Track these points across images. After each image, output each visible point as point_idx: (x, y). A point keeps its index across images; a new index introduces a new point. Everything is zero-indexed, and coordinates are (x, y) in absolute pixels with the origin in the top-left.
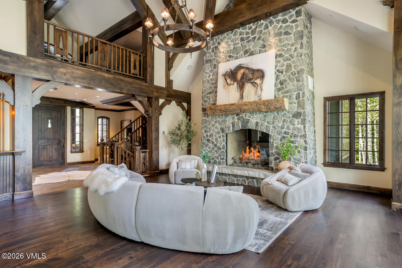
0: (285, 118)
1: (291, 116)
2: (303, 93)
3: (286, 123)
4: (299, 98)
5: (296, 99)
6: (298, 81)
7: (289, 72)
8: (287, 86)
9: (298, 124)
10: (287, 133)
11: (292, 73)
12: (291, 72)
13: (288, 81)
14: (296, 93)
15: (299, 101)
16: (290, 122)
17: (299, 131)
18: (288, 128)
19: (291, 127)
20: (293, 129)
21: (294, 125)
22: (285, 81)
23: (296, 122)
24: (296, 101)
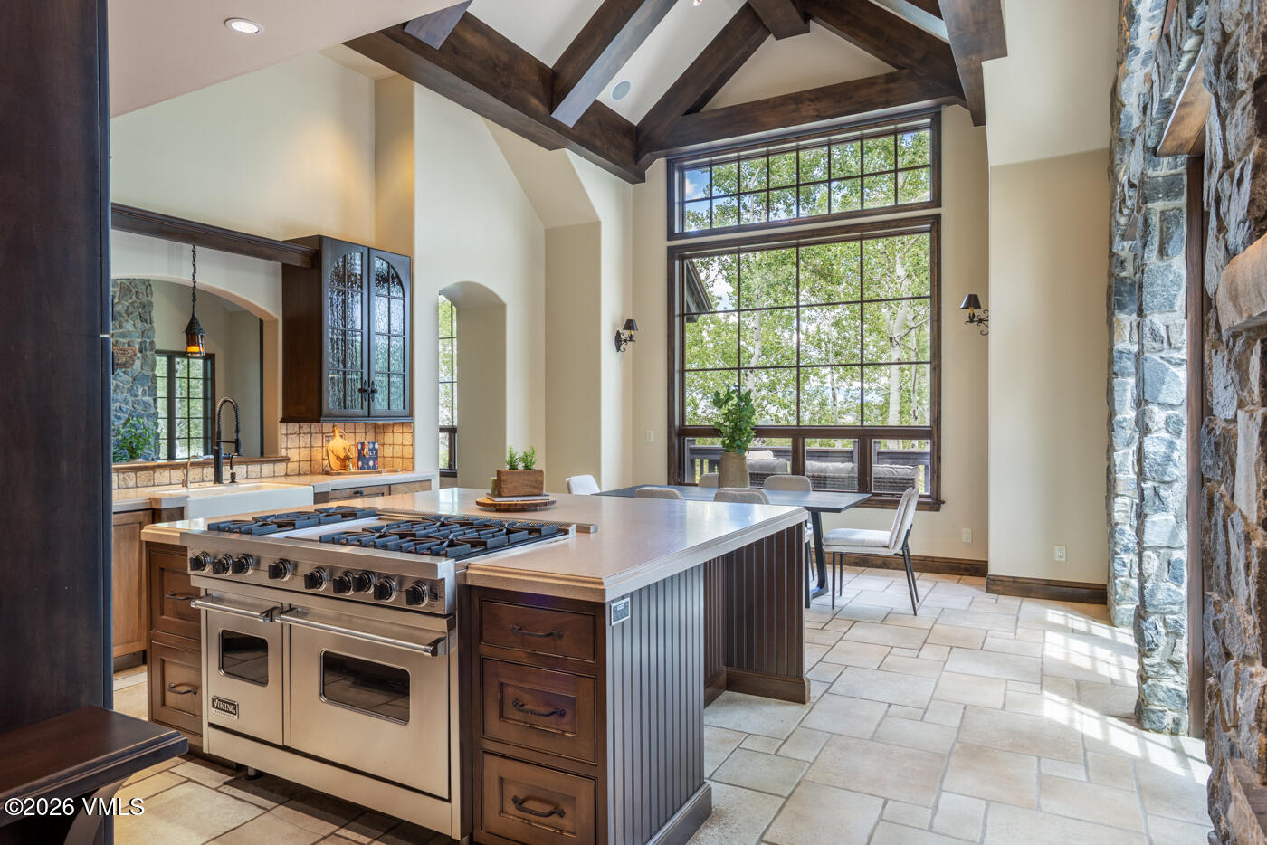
0: (119, 383)
1: (131, 379)
2: (152, 343)
3: (122, 392)
4: (146, 350)
5: (141, 351)
6: (143, 320)
7: (126, 301)
8: (124, 324)
9: (143, 395)
10: (124, 409)
11: (132, 303)
12: (130, 301)
13: (126, 317)
14: (139, 340)
15: (146, 356)
16: (130, 390)
17: (146, 407)
18: (125, 401)
19: (130, 399)
20: (134, 403)
21: (136, 396)
22: (120, 314)
23: (140, 391)
24: (139, 355)
